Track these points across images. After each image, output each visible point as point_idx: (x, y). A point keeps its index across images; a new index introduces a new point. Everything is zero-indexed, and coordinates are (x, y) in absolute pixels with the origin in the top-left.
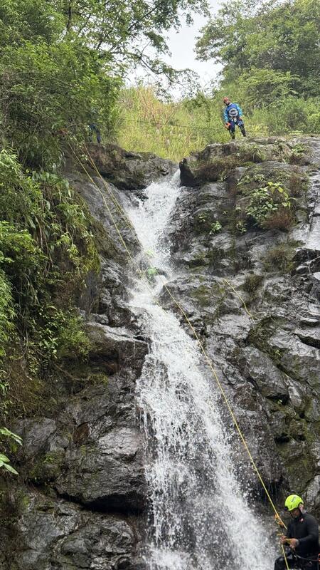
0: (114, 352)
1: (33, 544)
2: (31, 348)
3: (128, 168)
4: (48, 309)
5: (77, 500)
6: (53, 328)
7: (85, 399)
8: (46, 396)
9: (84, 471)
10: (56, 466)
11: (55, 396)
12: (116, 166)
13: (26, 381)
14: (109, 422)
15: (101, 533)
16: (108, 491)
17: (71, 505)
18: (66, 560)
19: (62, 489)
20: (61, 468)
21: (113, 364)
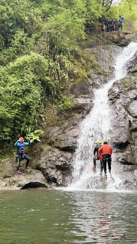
0: (80, 106)
1: (42, 158)
2: (55, 107)
3: (125, 38)
4: (61, 96)
5: (58, 148)
6: (62, 101)
7: (69, 121)
8: (58, 120)
9: (61, 140)
10: (54, 139)
11: (61, 120)
12: (120, 39)
13: (53, 117)
14: (72, 127)
15: (61, 156)
16: (67, 146)
17: (57, 149)
18: (49, 162)
19: (56, 145)
20: (56, 140)
21: (80, 110)
